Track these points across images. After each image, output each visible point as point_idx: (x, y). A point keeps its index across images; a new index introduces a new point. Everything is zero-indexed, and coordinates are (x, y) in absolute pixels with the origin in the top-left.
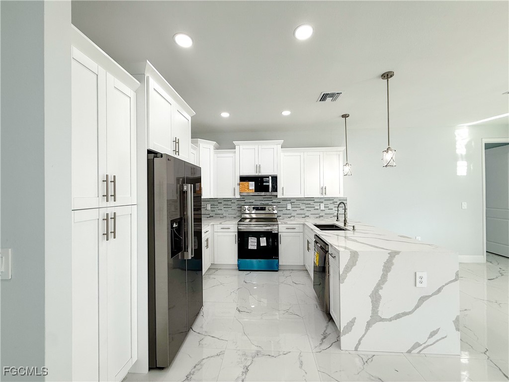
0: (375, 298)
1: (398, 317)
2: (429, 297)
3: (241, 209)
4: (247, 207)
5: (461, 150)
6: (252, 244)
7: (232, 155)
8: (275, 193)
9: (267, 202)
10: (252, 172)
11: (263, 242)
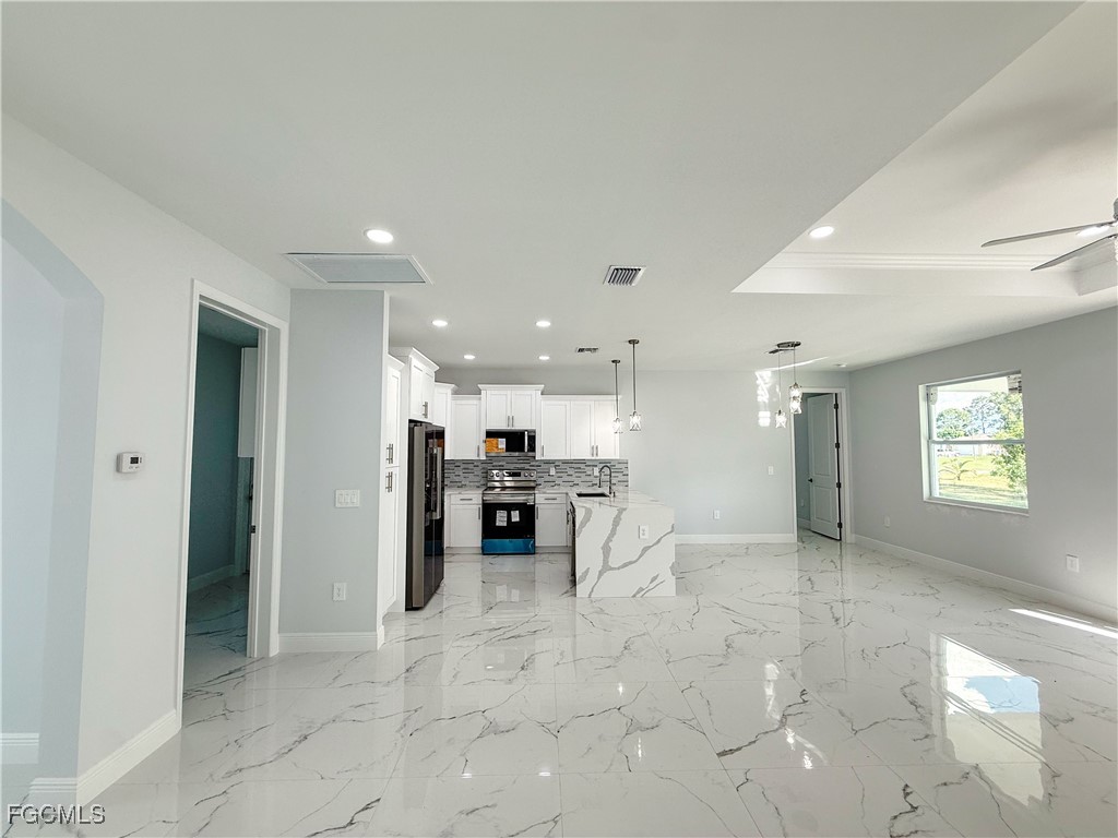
0: (606, 550)
1: (625, 565)
2: (650, 547)
3: (487, 476)
4: (495, 472)
5: (763, 396)
6: (501, 519)
7: (475, 402)
8: (531, 454)
9: (522, 466)
10: (502, 426)
11: (516, 516)
